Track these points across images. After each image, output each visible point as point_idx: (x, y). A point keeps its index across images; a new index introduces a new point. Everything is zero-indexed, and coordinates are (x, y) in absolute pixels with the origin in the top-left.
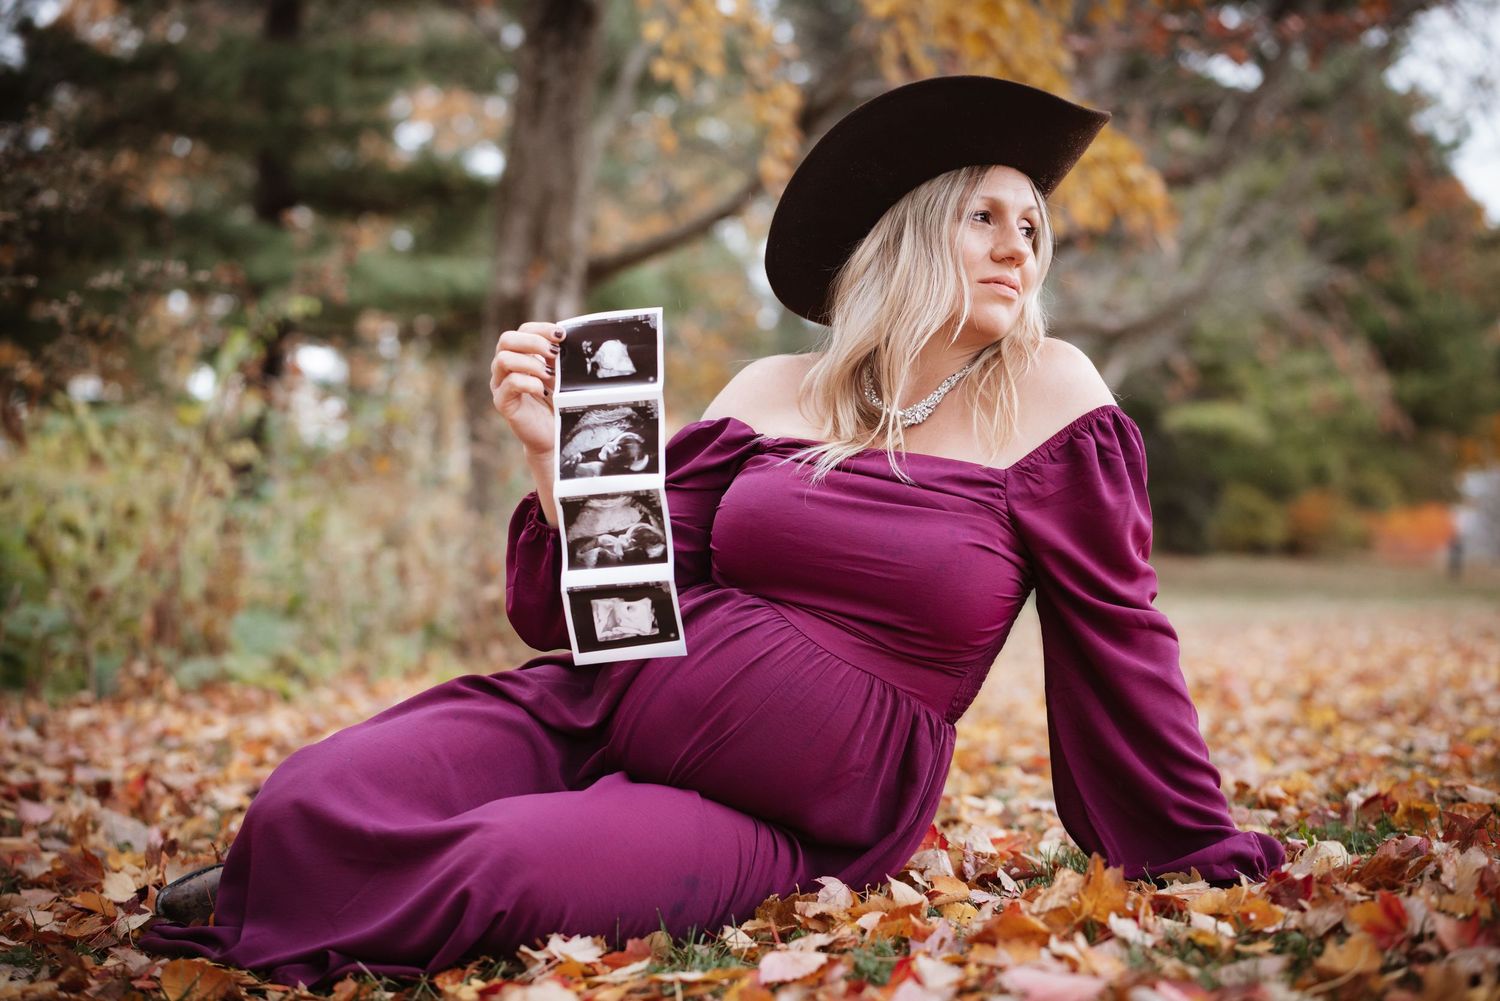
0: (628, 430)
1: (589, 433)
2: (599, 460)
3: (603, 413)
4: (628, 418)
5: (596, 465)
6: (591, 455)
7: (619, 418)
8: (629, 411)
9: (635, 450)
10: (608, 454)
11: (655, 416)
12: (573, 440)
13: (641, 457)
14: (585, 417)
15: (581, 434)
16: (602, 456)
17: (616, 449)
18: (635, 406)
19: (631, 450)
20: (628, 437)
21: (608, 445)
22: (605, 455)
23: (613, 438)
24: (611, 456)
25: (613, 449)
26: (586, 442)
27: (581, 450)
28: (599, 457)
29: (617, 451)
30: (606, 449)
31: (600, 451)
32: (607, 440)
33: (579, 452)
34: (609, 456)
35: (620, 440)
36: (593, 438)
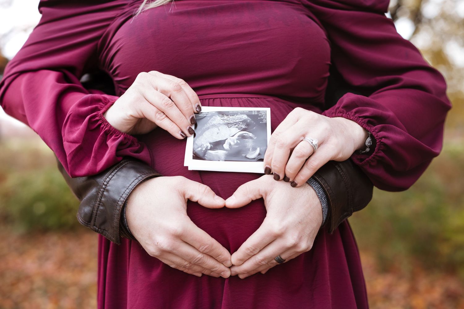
0: (244, 130)
1: (215, 130)
2: (223, 149)
3: (226, 117)
4: (244, 121)
5: (220, 153)
6: (217, 145)
7: (237, 121)
8: (245, 117)
9: (249, 143)
10: (230, 145)
11: (264, 121)
12: (204, 135)
13: (254, 149)
14: (212, 119)
15: (209, 130)
16: (226, 146)
17: (236, 142)
19: (247, 144)
20: (244, 135)
21: (230, 139)
22: (228, 146)
23: (234, 134)
24: (232, 147)
25: (234, 142)
26: (212, 136)
27: (209, 141)
28: (223, 147)
29: (237, 144)
30: (229, 142)
31: (224, 143)
32: (229, 135)
33: (207, 142)
34: (231, 147)
35: (239, 136)
36: (218, 133)
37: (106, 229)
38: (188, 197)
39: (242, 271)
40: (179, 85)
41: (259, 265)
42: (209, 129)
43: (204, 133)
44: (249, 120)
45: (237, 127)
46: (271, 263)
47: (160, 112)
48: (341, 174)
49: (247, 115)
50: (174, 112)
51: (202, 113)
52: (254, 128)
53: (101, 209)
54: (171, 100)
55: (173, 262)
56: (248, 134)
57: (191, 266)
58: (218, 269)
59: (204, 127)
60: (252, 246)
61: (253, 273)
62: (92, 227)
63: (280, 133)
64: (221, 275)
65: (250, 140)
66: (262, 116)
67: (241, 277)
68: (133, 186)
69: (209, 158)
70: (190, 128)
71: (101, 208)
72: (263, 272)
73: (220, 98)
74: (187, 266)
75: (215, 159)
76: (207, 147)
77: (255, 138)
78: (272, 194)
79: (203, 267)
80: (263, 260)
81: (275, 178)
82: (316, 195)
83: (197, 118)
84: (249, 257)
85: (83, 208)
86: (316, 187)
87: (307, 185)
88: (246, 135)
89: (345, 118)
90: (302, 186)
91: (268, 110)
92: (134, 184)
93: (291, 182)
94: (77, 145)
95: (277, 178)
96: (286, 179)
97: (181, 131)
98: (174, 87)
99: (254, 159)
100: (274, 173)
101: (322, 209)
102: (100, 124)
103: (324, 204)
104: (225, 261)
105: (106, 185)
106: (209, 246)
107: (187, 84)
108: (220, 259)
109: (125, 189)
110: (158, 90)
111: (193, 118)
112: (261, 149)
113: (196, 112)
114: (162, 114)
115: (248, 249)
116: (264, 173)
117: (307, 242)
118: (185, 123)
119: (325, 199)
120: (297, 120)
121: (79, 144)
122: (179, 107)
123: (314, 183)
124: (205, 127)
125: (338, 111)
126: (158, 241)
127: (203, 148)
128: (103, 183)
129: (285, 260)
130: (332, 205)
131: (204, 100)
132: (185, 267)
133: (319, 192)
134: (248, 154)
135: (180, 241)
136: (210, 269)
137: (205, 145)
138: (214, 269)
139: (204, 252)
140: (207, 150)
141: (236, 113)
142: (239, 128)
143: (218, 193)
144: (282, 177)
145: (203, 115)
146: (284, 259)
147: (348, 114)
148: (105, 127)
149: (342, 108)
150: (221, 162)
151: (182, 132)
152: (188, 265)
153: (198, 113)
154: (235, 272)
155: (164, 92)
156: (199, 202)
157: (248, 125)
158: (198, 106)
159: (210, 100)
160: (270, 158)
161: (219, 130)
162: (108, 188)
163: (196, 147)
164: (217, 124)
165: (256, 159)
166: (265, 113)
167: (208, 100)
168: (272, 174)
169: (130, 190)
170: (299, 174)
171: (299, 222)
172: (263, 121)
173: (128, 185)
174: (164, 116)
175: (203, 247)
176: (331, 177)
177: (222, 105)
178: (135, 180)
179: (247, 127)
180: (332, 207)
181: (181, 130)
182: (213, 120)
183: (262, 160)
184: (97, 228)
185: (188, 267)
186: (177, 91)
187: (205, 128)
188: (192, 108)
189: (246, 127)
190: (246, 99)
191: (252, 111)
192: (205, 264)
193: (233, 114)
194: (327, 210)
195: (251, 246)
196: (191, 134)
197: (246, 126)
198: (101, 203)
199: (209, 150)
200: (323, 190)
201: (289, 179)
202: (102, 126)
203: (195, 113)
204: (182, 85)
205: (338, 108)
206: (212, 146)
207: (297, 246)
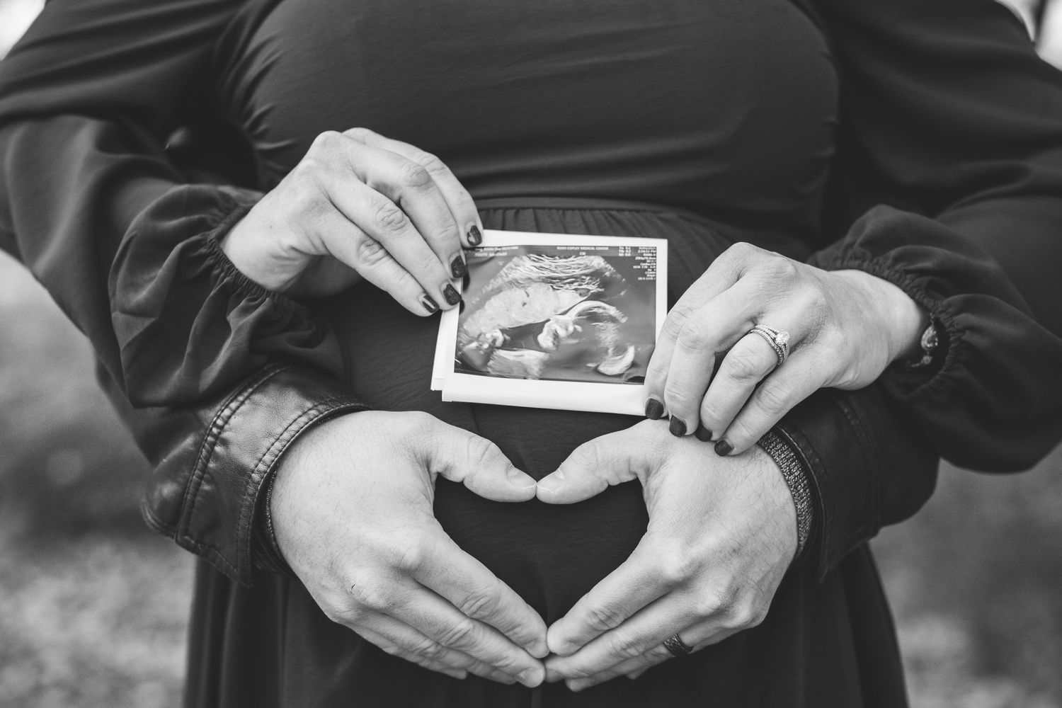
0: (595, 297)
1: (518, 294)
2: (538, 347)
3: (547, 262)
4: (596, 274)
6: (521, 336)
7: (578, 272)
8: (598, 262)
9: (608, 335)
10: (556, 336)
11: (649, 274)
12: (486, 306)
13: (620, 350)
14: (511, 264)
15: (501, 294)
16: (545, 339)
17: (571, 329)
18: (610, 256)
19: (601, 336)
20: (595, 310)
21: (557, 321)
22: (551, 339)
23: (567, 309)
24: (562, 343)
25: (567, 330)
26: (508, 310)
27: (499, 325)
28: (537, 344)
29: (574, 335)
30: (553, 328)
31: (541, 331)
32: (555, 311)
33: (494, 328)
34: (559, 342)
35: (580, 315)
36: (524, 304)
37: (218, 545)
38: (439, 470)
39: (576, 671)
40: (424, 172)
41: (620, 656)
42: (501, 291)
43: (488, 303)
44: (609, 270)
45: (576, 289)
46: (652, 654)
47: (370, 242)
48: (852, 423)
49: (603, 257)
50: (407, 244)
51: (483, 248)
52: (622, 293)
53: (206, 492)
54: (400, 211)
55: (392, 640)
56: (604, 309)
57: (438, 652)
58: (511, 663)
59: (486, 287)
60: (606, 607)
61: (604, 677)
62: (179, 538)
63: (690, 309)
64: (519, 677)
65: (611, 326)
66: (645, 261)
67: (574, 686)
68: (293, 433)
69: (498, 372)
70: (450, 287)
71: (206, 487)
72: (633, 676)
73: (534, 208)
74: (429, 650)
75: (515, 374)
76: (494, 341)
77: (624, 320)
78: (663, 471)
79: (471, 657)
80: (631, 645)
81: (672, 431)
82: (782, 479)
83: (471, 261)
84: (596, 634)
85: (159, 486)
86: (783, 456)
87: (759, 451)
88: (601, 311)
89: (868, 271)
90: (746, 453)
91: (661, 246)
92: (295, 427)
93: (715, 441)
94: (148, 322)
95: (678, 429)
96: (702, 434)
97: (424, 295)
98: (411, 176)
99: (620, 376)
100: (670, 418)
101: (798, 516)
102: (211, 268)
103: (803, 502)
104: (530, 642)
105: (221, 428)
106: (489, 601)
107: (447, 169)
108: (516, 636)
109: (272, 440)
110: (369, 182)
111: (458, 259)
112: (639, 349)
113: (467, 244)
114: (376, 247)
115: (595, 614)
116: (645, 415)
117: (754, 603)
118: (437, 274)
119: (804, 491)
120: (736, 278)
121: (153, 320)
122: (422, 231)
123: (779, 446)
124: (490, 286)
125: (850, 252)
126: (352, 583)
127: (484, 342)
128: (215, 422)
129: (692, 647)
130: (823, 506)
131: (492, 211)
132: (423, 653)
133: (790, 470)
134: (603, 364)
135: (414, 584)
136: (491, 663)
137: (488, 336)
138: (499, 661)
139: (475, 616)
140: (493, 347)
141: (576, 252)
142: (583, 291)
143: (519, 463)
144: (691, 427)
145: (486, 255)
146: (690, 646)
147: (877, 263)
148: (222, 275)
149: (863, 245)
150: (529, 381)
151: (428, 297)
152: (432, 650)
153: (474, 247)
154: (557, 672)
155: (382, 188)
156: (467, 484)
157: (605, 283)
158: (474, 229)
159: (508, 212)
160: (662, 378)
161: (528, 296)
162: (225, 435)
163: (464, 338)
164: (522, 279)
165: (623, 378)
166: (653, 253)
167: (501, 211)
168: (666, 418)
169: (284, 443)
170: (738, 422)
171: (734, 551)
172: (645, 276)
173: (280, 430)
174: (381, 253)
175: (473, 602)
176: (825, 433)
177: (539, 228)
178: (300, 416)
179: (602, 290)
180: (824, 512)
181: (425, 291)
182: (512, 268)
183: (640, 380)
184: (193, 542)
185: (429, 655)
186: (419, 186)
187: (489, 288)
188: (458, 234)
189: (600, 290)
190: (604, 212)
191: (617, 248)
192: (477, 649)
193: (567, 253)
194: (809, 518)
195: (603, 608)
196: (452, 303)
197: (601, 288)
198: (205, 476)
199: (498, 348)
200: (803, 465)
201: (710, 434)
202: (216, 272)
203: (464, 248)
204: (433, 170)
205: (851, 245)
206: (508, 338)
207: (726, 613)
